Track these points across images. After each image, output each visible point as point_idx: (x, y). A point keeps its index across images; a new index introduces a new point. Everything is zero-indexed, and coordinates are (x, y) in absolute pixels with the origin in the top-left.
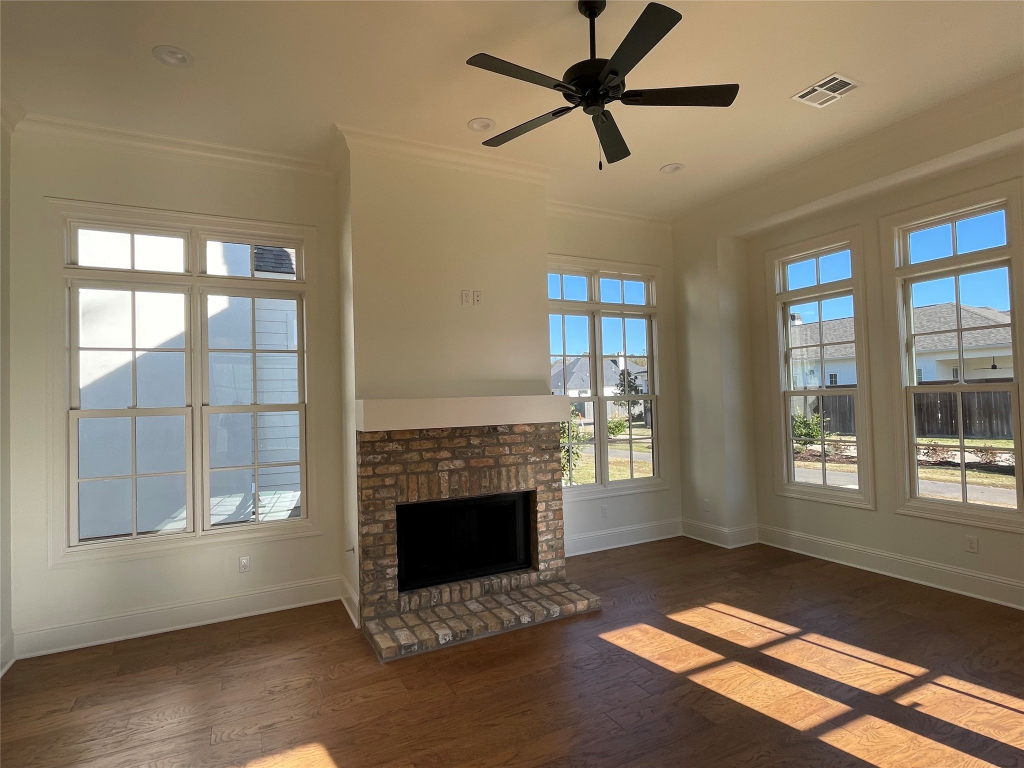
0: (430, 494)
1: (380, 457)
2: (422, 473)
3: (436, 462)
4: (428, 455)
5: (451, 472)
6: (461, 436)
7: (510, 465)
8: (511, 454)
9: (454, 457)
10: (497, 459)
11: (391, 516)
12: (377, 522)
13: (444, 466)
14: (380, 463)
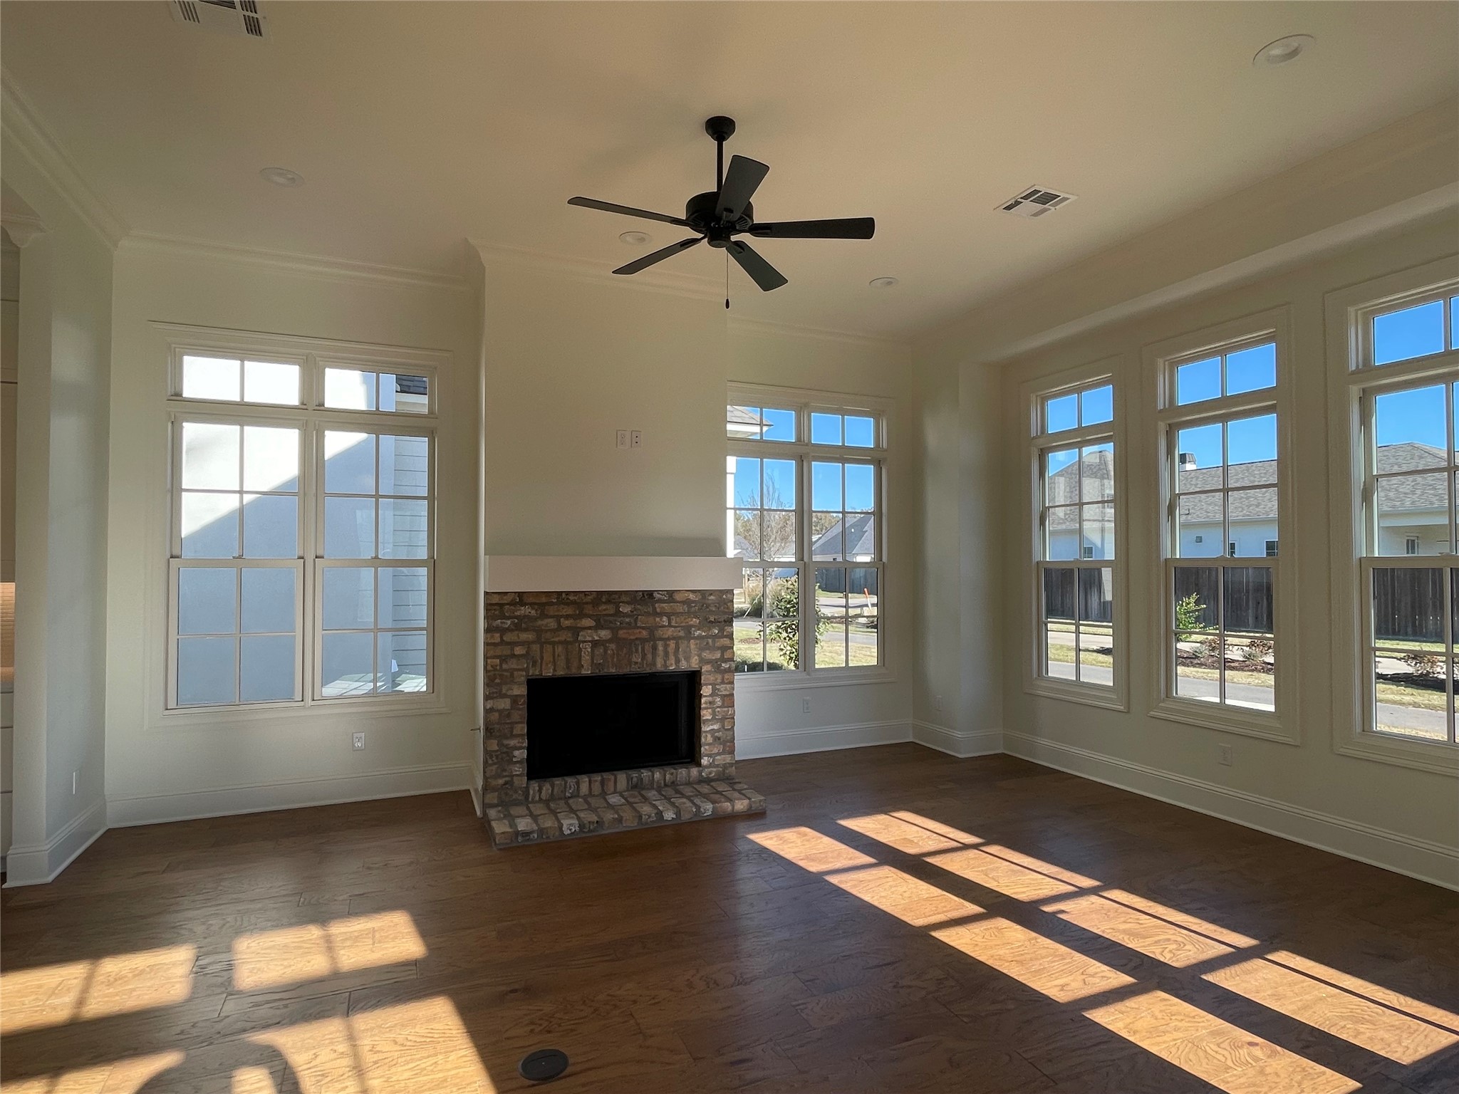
0: (568, 668)
1: (509, 622)
2: (560, 642)
3: (576, 631)
4: (567, 623)
5: (595, 644)
6: (608, 602)
7: (669, 639)
8: (670, 625)
9: (599, 626)
10: (652, 630)
11: (521, 690)
12: (505, 696)
13: (585, 636)
14: (508, 630)
